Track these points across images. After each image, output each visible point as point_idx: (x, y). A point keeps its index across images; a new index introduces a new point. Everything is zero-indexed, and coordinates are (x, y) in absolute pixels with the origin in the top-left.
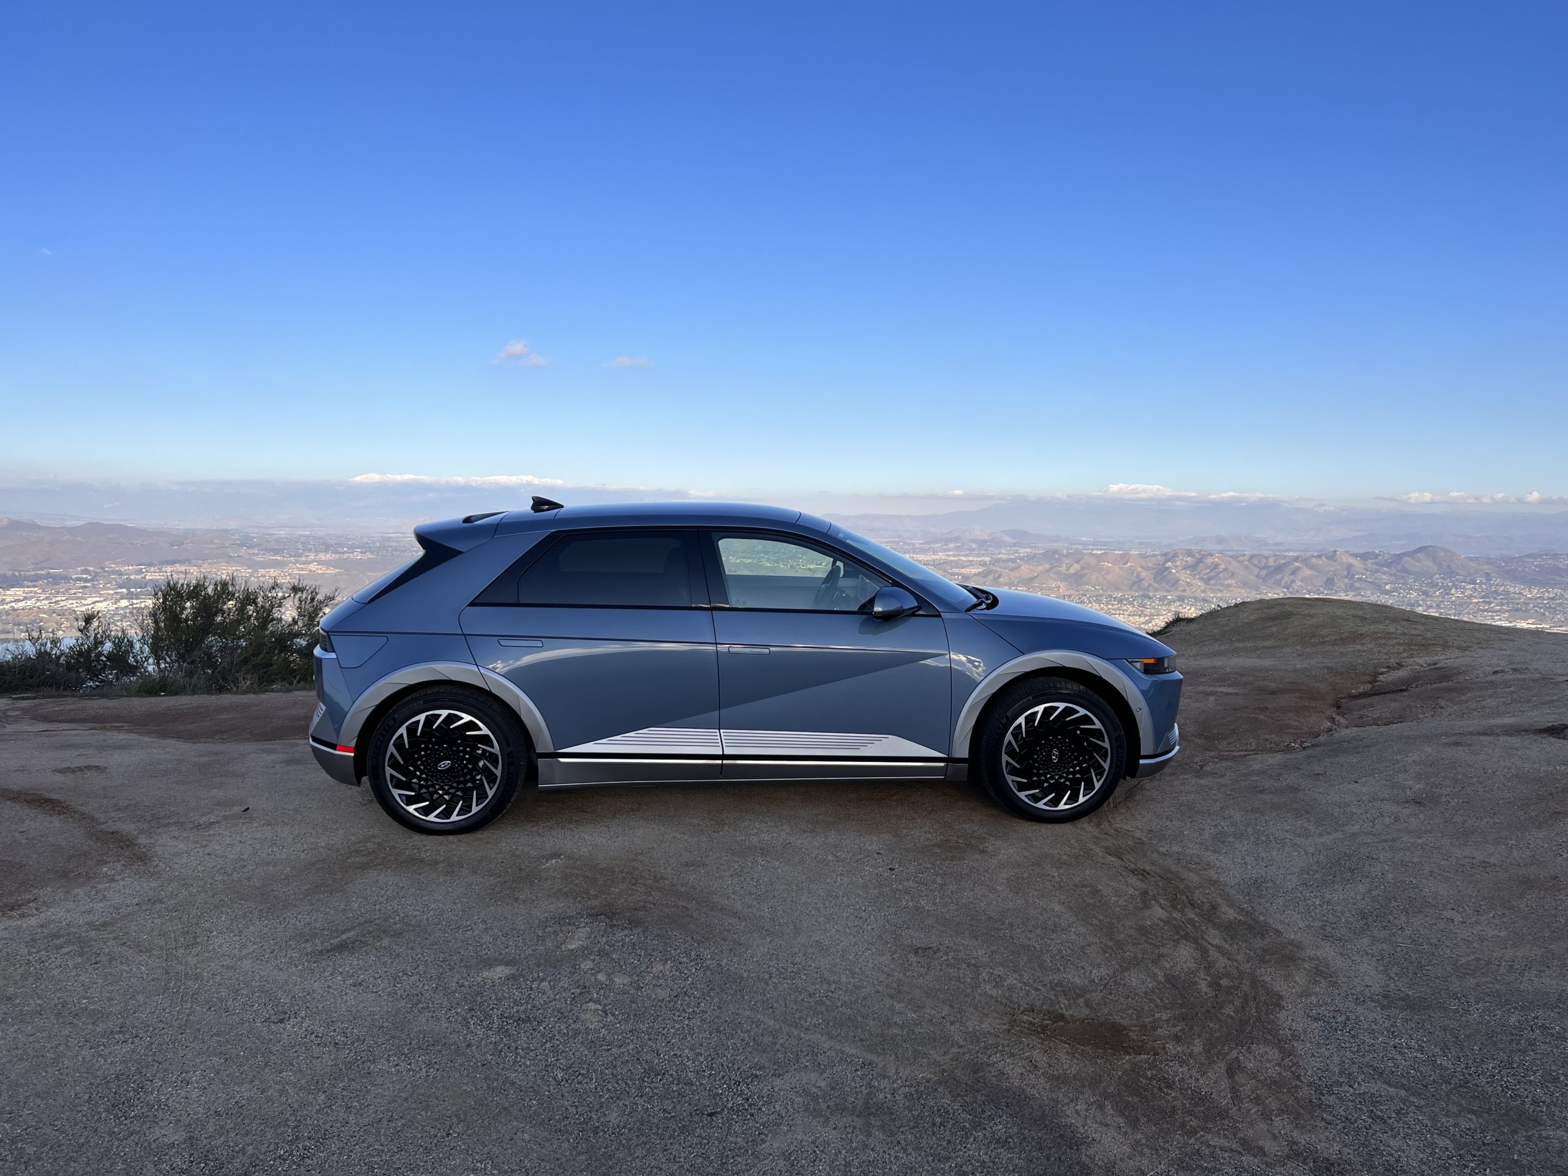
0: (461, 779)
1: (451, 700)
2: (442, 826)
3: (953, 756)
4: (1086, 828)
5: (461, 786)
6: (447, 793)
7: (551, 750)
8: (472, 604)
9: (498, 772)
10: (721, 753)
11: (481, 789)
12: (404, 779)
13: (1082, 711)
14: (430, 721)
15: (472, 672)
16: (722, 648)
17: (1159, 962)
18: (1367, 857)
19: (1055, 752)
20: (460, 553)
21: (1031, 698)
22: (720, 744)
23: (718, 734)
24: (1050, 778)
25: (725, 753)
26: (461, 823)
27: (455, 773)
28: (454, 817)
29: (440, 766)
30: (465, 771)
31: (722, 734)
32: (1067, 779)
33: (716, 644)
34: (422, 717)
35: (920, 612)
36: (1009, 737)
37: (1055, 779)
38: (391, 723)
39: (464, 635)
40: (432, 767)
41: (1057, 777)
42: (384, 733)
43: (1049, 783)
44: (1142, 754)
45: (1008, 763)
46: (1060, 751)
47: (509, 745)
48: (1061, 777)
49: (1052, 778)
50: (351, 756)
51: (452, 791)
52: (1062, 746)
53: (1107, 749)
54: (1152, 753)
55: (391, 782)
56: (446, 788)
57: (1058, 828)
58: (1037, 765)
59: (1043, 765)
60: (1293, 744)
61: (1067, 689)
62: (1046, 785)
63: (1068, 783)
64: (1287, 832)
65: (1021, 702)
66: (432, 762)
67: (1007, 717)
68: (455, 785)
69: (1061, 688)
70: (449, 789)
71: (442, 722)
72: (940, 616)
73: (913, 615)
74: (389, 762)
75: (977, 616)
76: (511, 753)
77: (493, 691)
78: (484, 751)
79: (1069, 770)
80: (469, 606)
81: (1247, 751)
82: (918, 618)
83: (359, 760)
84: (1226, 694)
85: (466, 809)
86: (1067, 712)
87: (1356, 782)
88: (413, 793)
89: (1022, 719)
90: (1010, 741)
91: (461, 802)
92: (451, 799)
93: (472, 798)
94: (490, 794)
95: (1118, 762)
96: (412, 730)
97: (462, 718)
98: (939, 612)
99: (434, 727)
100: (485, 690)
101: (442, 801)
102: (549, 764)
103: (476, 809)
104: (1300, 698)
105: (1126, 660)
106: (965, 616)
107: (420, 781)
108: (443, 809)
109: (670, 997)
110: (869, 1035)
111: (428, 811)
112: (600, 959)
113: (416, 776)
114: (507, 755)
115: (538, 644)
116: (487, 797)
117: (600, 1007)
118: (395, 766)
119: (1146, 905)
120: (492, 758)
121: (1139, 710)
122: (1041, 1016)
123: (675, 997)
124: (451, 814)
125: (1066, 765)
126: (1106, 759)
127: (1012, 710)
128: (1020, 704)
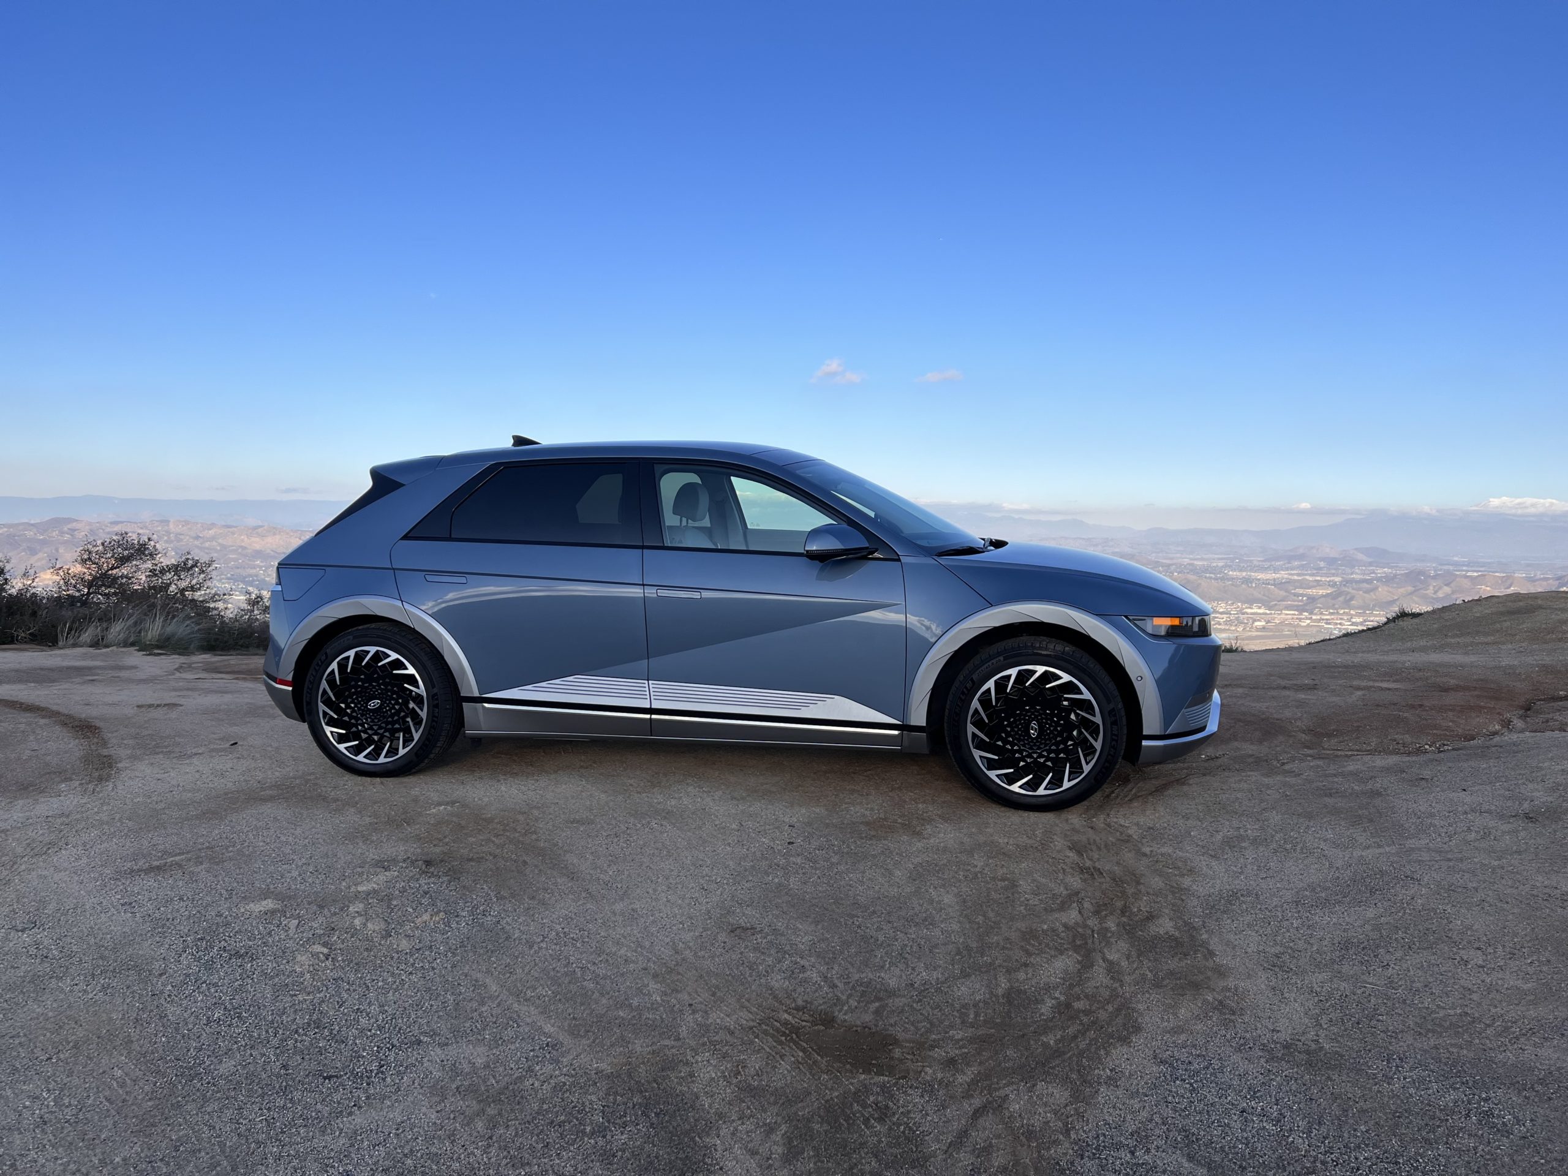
0: (390, 719)
2: (369, 767)
3: (908, 723)
4: (1074, 818)
5: (390, 726)
6: (376, 734)
7: (476, 694)
8: (406, 537)
9: (424, 714)
10: (649, 707)
11: (407, 731)
12: (336, 717)
14: (359, 657)
15: (396, 607)
16: (651, 592)
19: (1034, 724)
20: (401, 485)
21: (1001, 658)
22: (648, 697)
23: (646, 685)
24: (1026, 756)
25: (653, 707)
26: (389, 765)
27: (384, 712)
28: (382, 760)
29: (370, 705)
30: (393, 711)
31: (651, 686)
32: (1048, 759)
33: (643, 585)
34: (351, 653)
35: (876, 555)
36: (975, 704)
37: (1033, 757)
38: (325, 657)
40: (362, 705)
41: (1035, 756)
43: (1026, 761)
44: (1145, 733)
46: (1040, 724)
48: (1041, 756)
49: (1030, 756)
51: (381, 731)
53: (1098, 725)
54: (1158, 734)
55: (324, 717)
56: (375, 728)
57: (1033, 817)
58: (1011, 739)
60: (1427, 747)
61: (1046, 649)
62: (1022, 764)
64: (1326, 841)
65: (990, 663)
66: (362, 700)
67: (972, 680)
68: (383, 725)
69: (1040, 648)
70: (378, 729)
71: (371, 659)
72: (899, 560)
73: (865, 558)
74: (322, 697)
75: (945, 560)
76: (436, 694)
77: (416, 629)
78: (411, 691)
79: (1050, 747)
80: (401, 539)
81: (1358, 751)
82: (870, 562)
83: (297, 695)
84: (1382, 689)
85: (393, 751)
86: (1047, 677)
87: (1464, 790)
88: (344, 732)
89: (990, 684)
90: (976, 709)
91: (388, 744)
92: (380, 740)
93: (399, 740)
94: (416, 736)
95: (1114, 743)
96: (342, 666)
97: (389, 656)
98: (898, 555)
99: (363, 664)
100: (410, 627)
101: (369, 741)
102: (476, 709)
103: (402, 752)
104: (1478, 696)
105: (1126, 617)
106: (929, 561)
107: (350, 719)
108: (372, 750)
109: (410, 949)
110: (588, 1014)
111: (357, 750)
112: (378, 903)
113: (347, 714)
114: (432, 697)
115: (463, 580)
116: (413, 740)
117: (325, 951)
118: (328, 702)
119: (1063, 907)
120: (419, 699)
121: (1139, 679)
122: (806, 1017)
123: (417, 949)
124: (379, 755)
125: (1048, 742)
126: (1097, 736)
127: (978, 671)
128: (987, 665)
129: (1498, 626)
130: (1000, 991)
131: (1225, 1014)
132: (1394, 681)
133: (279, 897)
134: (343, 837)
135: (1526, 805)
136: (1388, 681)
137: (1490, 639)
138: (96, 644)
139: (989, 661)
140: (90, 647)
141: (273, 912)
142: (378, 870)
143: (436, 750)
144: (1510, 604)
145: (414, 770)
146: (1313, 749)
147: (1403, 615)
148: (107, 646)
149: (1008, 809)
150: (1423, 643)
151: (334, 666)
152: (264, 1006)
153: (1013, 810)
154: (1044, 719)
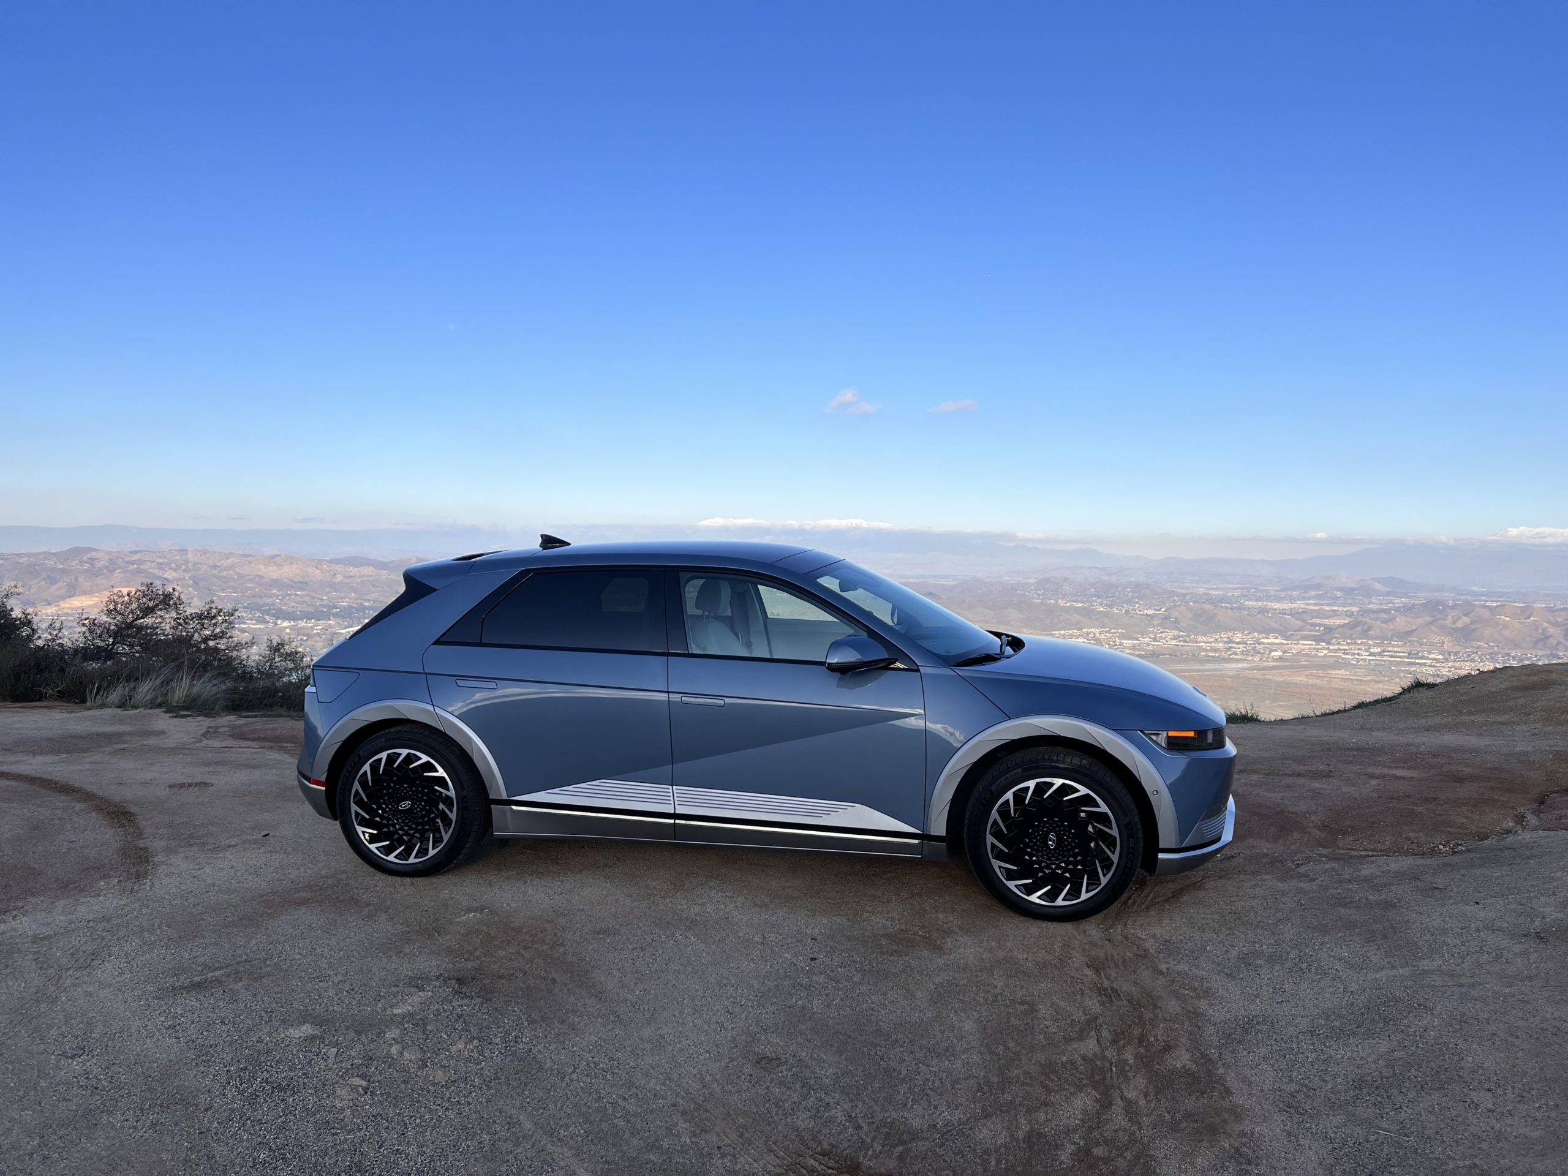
0: (420, 820)
1: (410, 740)
2: (399, 866)
3: (928, 833)
4: (1092, 929)
5: (420, 827)
6: (406, 834)
7: (505, 796)
8: (438, 642)
9: (453, 816)
10: (673, 812)
12: (368, 817)
13: (1083, 790)
14: (391, 759)
15: (428, 711)
16: (675, 698)
17: (1038, 1111)
18: (1419, 1005)
19: (1052, 836)
20: (434, 590)
21: (1020, 771)
22: (672, 802)
23: (671, 791)
24: (1044, 867)
25: (676, 812)
27: (415, 813)
28: (412, 860)
29: (401, 806)
30: (424, 812)
31: (675, 791)
32: (1065, 870)
33: (668, 692)
34: (384, 755)
36: (994, 814)
37: (1051, 868)
38: (357, 759)
39: (426, 674)
41: (1053, 867)
42: (350, 769)
43: (1044, 872)
45: (993, 846)
46: (1057, 836)
47: (463, 789)
48: (1059, 867)
49: (1048, 866)
50: (321, 790)
51: (412, 832)
52: (1060, 830)
53: (1115, 838)
54: (1175, 848)
56: (406, 828)
57: (1052, 927)
58: (1029, 850)
59: (1038, 851)
60: (1441, 847)
61: (1064, 762)
63: (1067, 875)
64: (1340, 960)
65: (1008, 775)
67: (991, 791)
69: (1058, 761)
70: (408, 830)
72: (918, 670)
73: (886, 668)
74: (354, 798)
75: (964, 671)
76: (465, 797)
77: (447, 733)
78: (441, 793)
79: (1068, 859)
80: (433, 644)
81: (1372, 850)
82: (889, 672)
83: (330, 794)
84: (1397, 778)
85: (423, 852)
86: (1064, 790)
87: (1477, 903)
88: (375, 832)
89: (1009, 795)
90: (995, 820)
91: (419, 844)
92: (410, 840)
93: (429, 840)
94: (446, 838)
95: (1130, 855)
96: (375, 767)
97: (420, 759)
98: (917, 666)
99: (395, 766)
100: (441, 731)
101: (401, 842)
102: (504, 811)
103: (432, 852)
104: (1492, 788)
105: (1141, 731)
106: (948, 672)
107: (382, 820)
108: (403, 850)
109: (446, 1082)
110: (619, 1157)
111: (388, 850)
112: (413, 1028)
113: (379, 815)
114: (461, 799)
115: (493, 685)
116: (442, 841)
117: (364, 1083)
118: (360, 803)
119: (1081, 1036)
120: (448, 801)
121: (1155, 793)
122: (832, 1163)
123: (452, 1082)
124: (409, 856)
125: (1066, 853)
126: (1115, 849)
127: (997, 783)
128: (1005, 777)
129: (1512, 703)
130: (1021, 1135)
131: (1241, 1164)
132: (1410, 768)
133: (319, 1022)
134: (377, 949)
135: (1537, 923)
136: (1403, 768)
137: (1505, 718)
138: (122, 705)
139: (1007, 773)
140: (119, 707)
141: (313, 1038)
142: (413, 990)
143: (465, 851)
144: (1524, 678)
145: (443, 871)
146: (1326, 848)
147: (1418, 685)
148: (134, 707)
149: (1026, 919)
150: (1437, 720)
151: (367, 767)
152: (308, 1146)
153: (1032, 920)
154: (1062, 830)
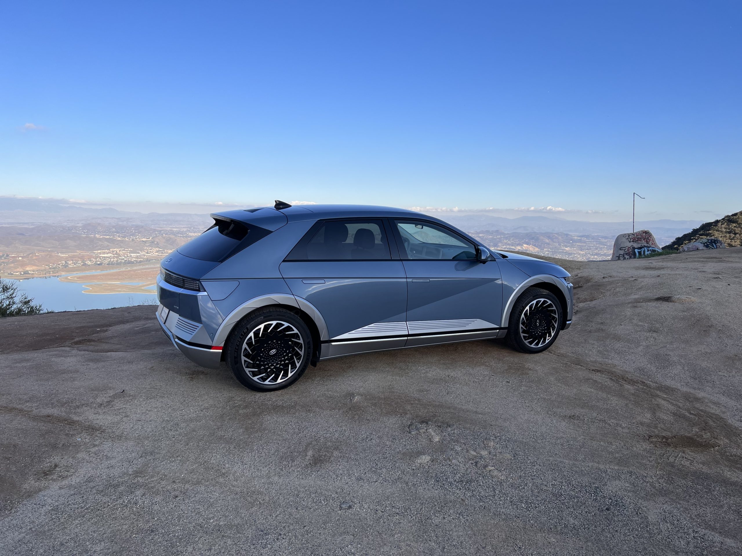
0: (283, 359)
3: (501, 327)
5: (283, 362)
6: (275, 368)
7: (328, 339)
9: (302, 353)
11: (293, 363)
12: (252, 363)
13: (549, 302)
14: (266, 328)
15: (291, 299)
16: (409, 280)
19: (538, 321)
21: (532, 297)
22: (407, 329)
25: (409, 333)
26: (283, 383)
27: (279, 356)
28: (279, 381)
29: (271, 353)
30: (285, 354)
31: (408, 324)
33: (407, 278)
34: (262, 326)
36: (523, 315)
38: (245, 331)
39: (284, 278)
40: (267, 354)
42: (242, 337)
44: (567, 319)
45: (522, 327)
46: (540, 321)
47: (307, 338)
48: (540, 332)
49: (537, 333)
50: (219, 352)
51: (278, 366)
52: (541, 318)
53: (557, 318)
55: (245, 364)
57: (538, 355)
58: (531, 327)
59: (534, 327)
61: (545, 292)
62: (535, 336)
63: (542, 335)
66: (267, 351)
67: (523, 306)
68: (279, 362)
71: (273, 328)
72: (495, 260)
74: (243, 353)
75: (509, 260)
77: (301, 309)
78: (295, 342)
80: (282, 262)
83: (225, 353)
85: (285, 375)
86: (544, 302)
88: (257, 370)
89: (528, 307)
91: (282, 372)
92: (277, 371)
93: (289, 369)
94: (298, 365)
95: (560, 324)
96: (256, 334)
97: (284, 325)
99: (269, 331)
101: (272, 372)
102: (327, 346)
103: (290, 375)
106: (504, 260)
108: (273, 377)
111: (265, 379)
113: (259, 361)
114: (307, 343)
115: (323, 281)
116: (296, 368)
118: (247, 355)
120: (299, 346)
121: (568, 299)
124: (277, 379)
125: (542, 327)
126: (556, 322)
127: (525, 303)
139: (528, 299)
149: (530, 354)
151: (252, 334)
